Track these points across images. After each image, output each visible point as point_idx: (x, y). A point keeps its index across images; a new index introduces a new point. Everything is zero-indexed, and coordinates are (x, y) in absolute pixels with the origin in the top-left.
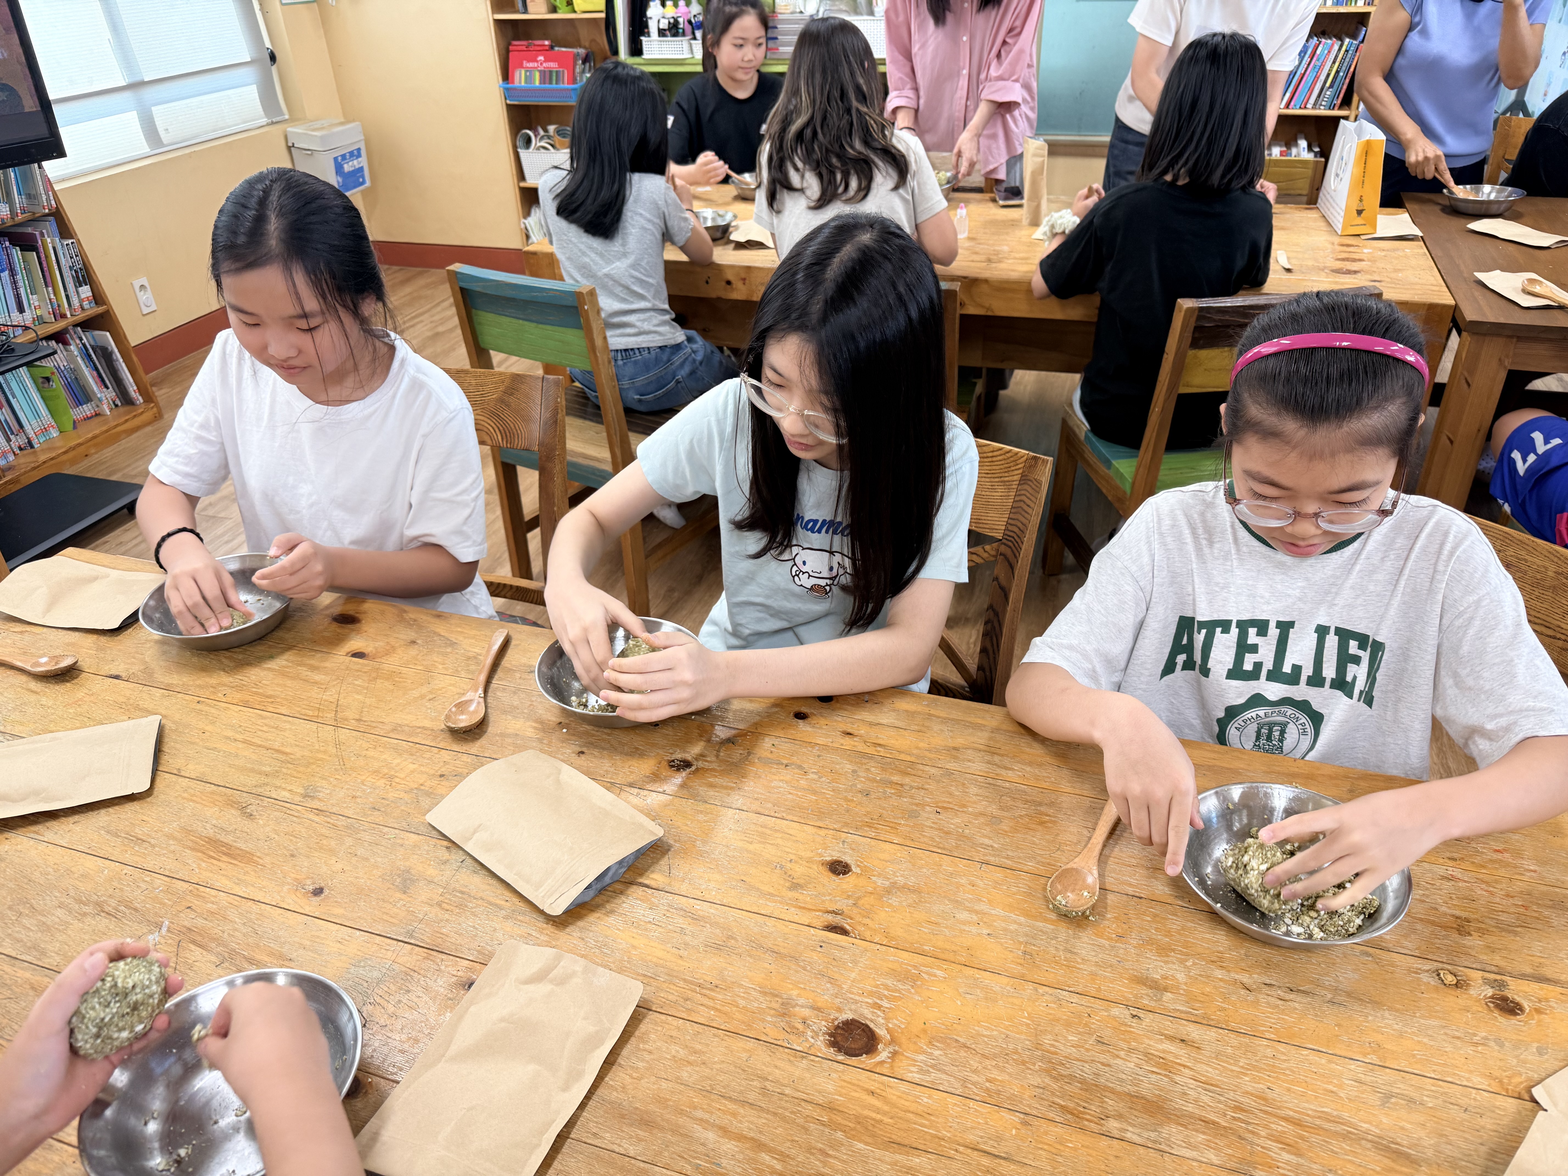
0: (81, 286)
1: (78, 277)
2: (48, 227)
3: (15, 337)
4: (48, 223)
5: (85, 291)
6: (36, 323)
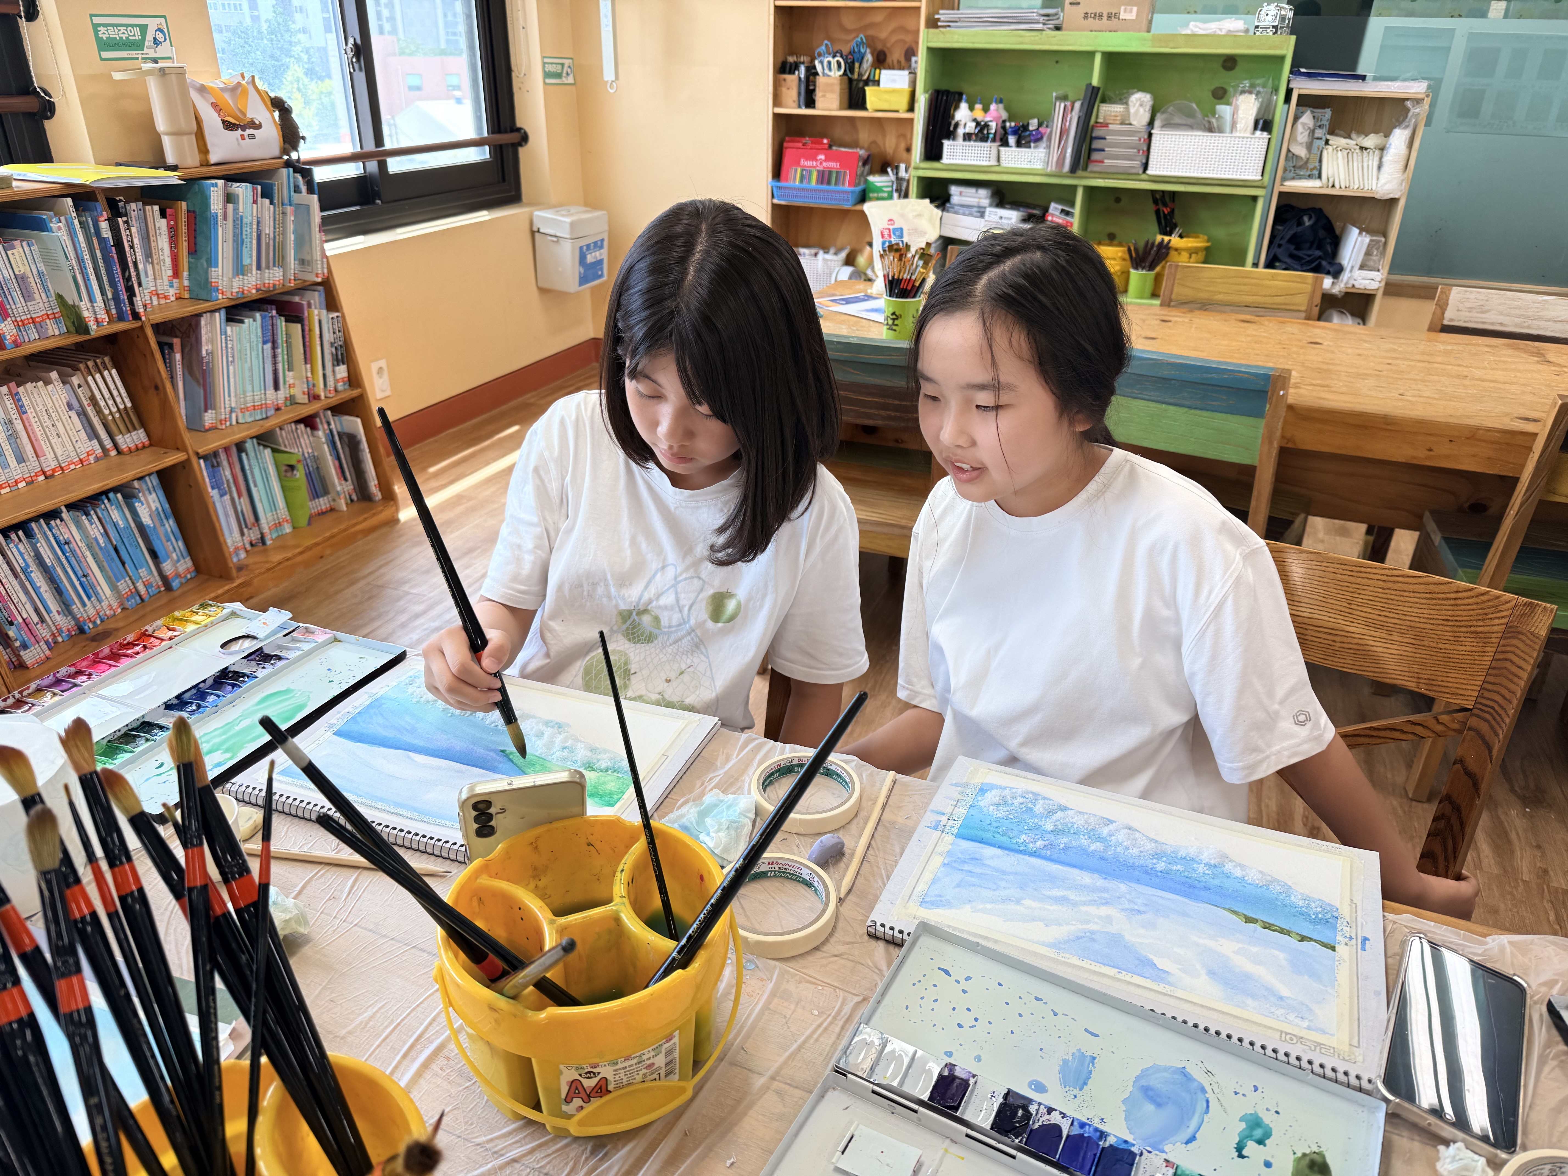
0: (338, 364)
1: (337, 355)
2: (316, 298)
3: (267, 418)
4: (316, 293)
5: (342, 371)
6: (288, 403)
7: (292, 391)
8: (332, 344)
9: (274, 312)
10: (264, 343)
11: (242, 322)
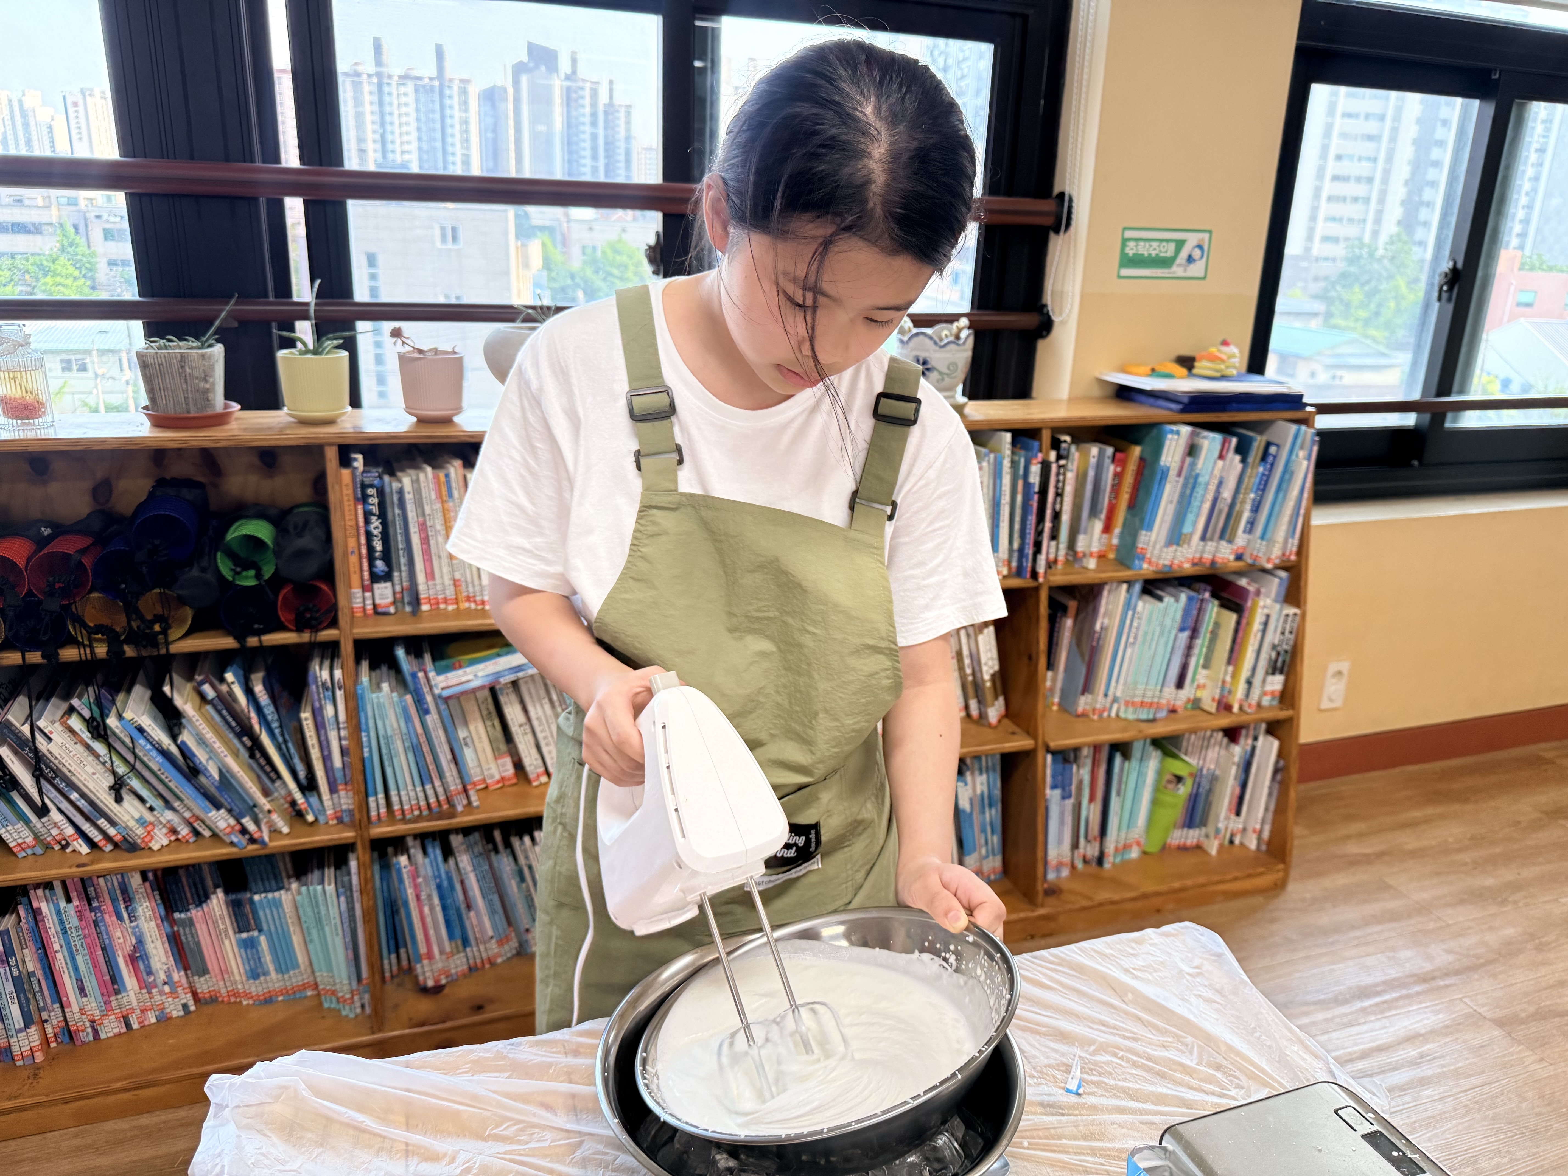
0: (1273, 673)
1: (1276, 661)
2: (1276, 584)
3: (1154, 720)
4: (1277, 581)
5: (1276, 682)
6: (1189, 706)
7: (1199, 694)
8: (1274, 647)
9: (1207, 595)
10: (1182, 629)
11: (1161, 599)
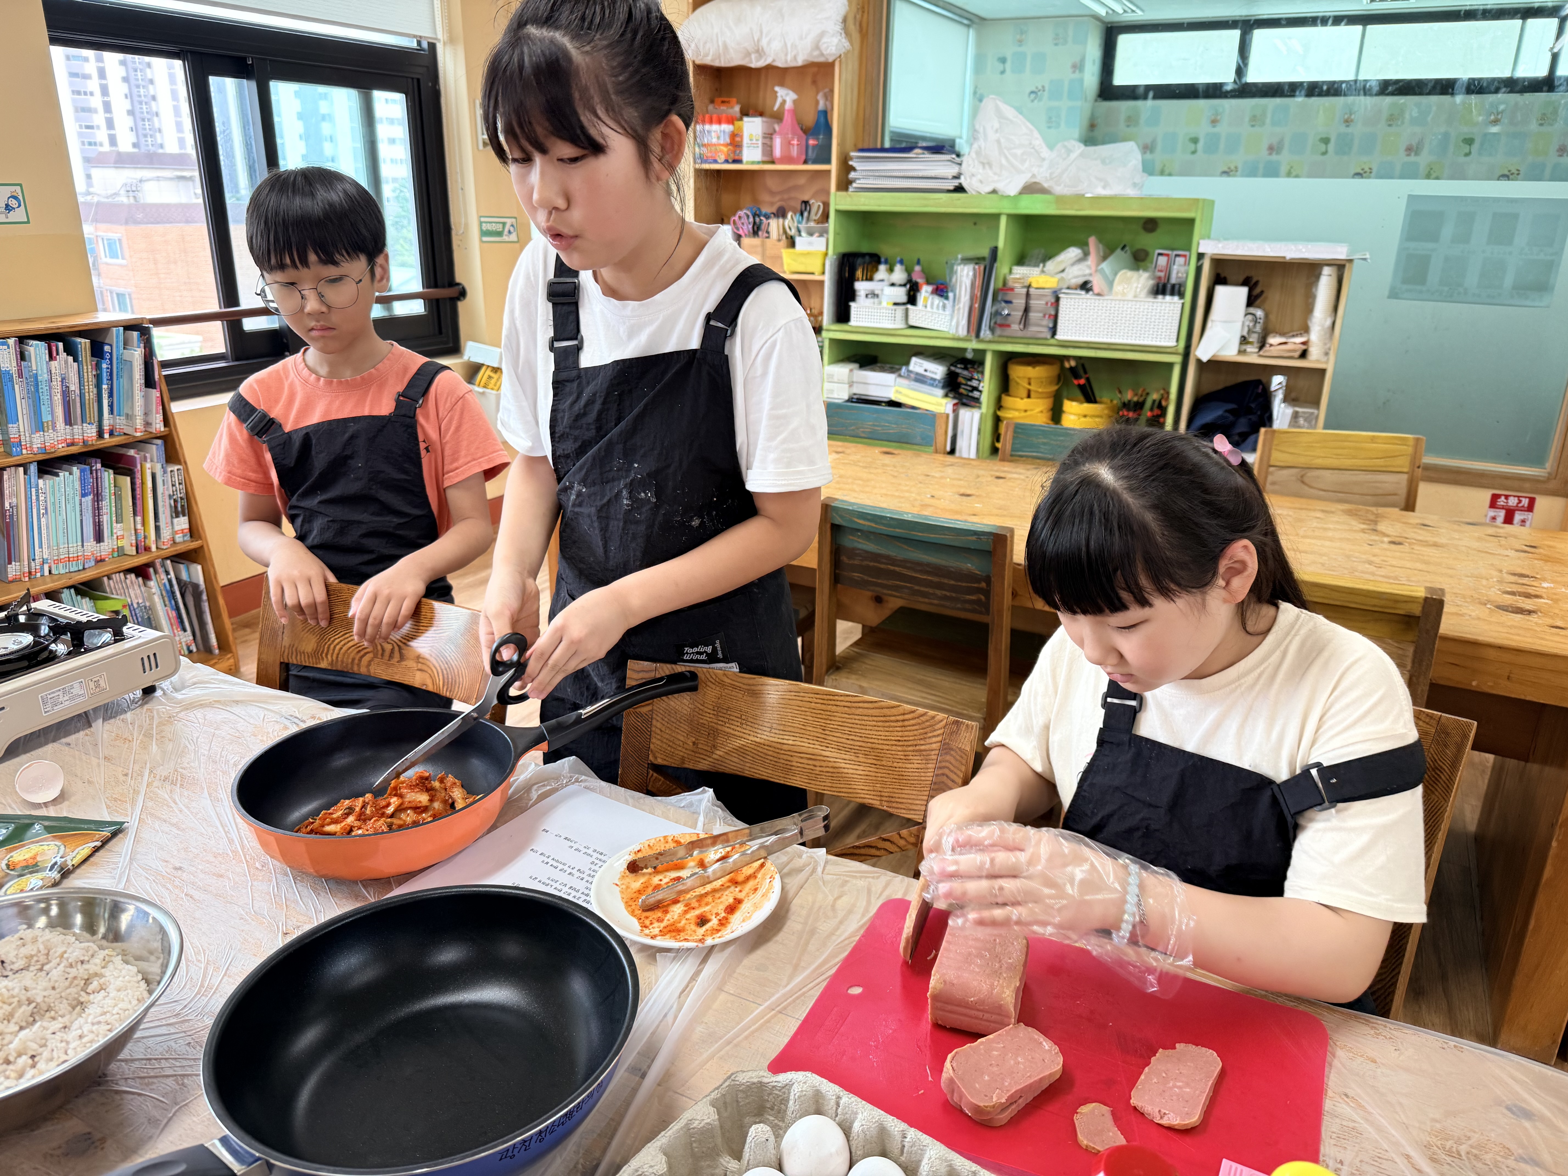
1: (176, 507)
2: (155, 450)
3: (84, 569)
4: (154, 447)
5: (182, 523)
6: (116, 554)
7: (120, 544)
8: (170, 497)
9: (99, 466)
10: (84, 495)
11: (57, 475)
